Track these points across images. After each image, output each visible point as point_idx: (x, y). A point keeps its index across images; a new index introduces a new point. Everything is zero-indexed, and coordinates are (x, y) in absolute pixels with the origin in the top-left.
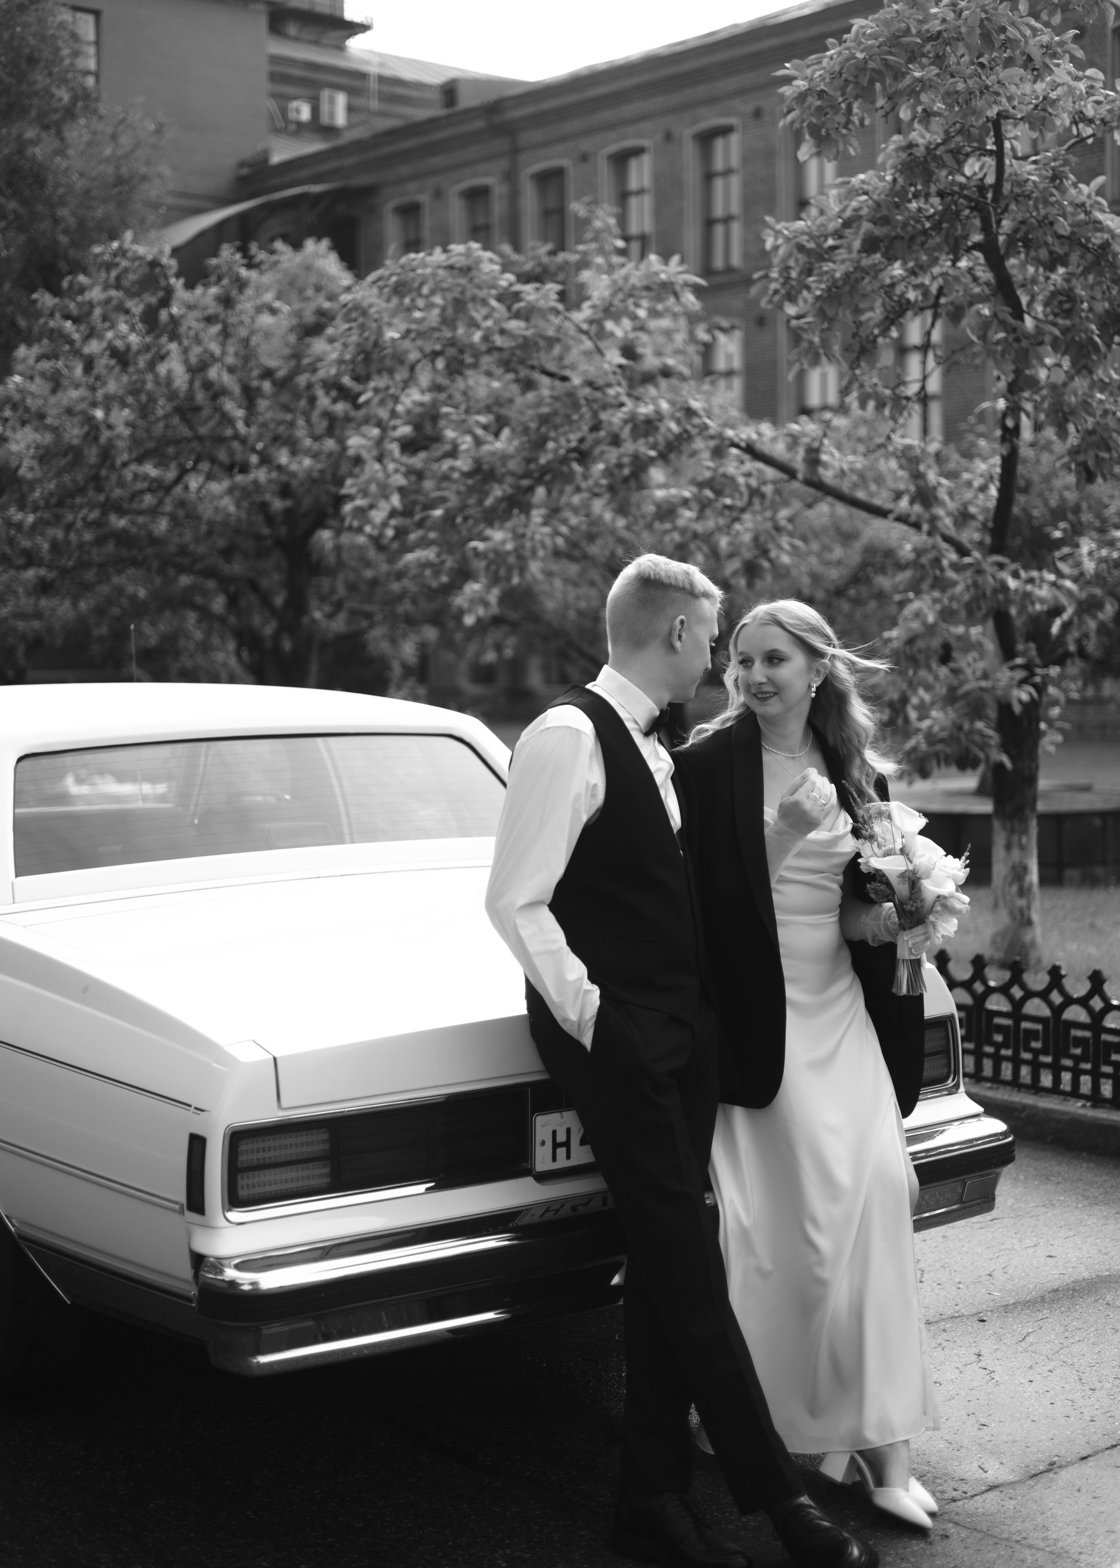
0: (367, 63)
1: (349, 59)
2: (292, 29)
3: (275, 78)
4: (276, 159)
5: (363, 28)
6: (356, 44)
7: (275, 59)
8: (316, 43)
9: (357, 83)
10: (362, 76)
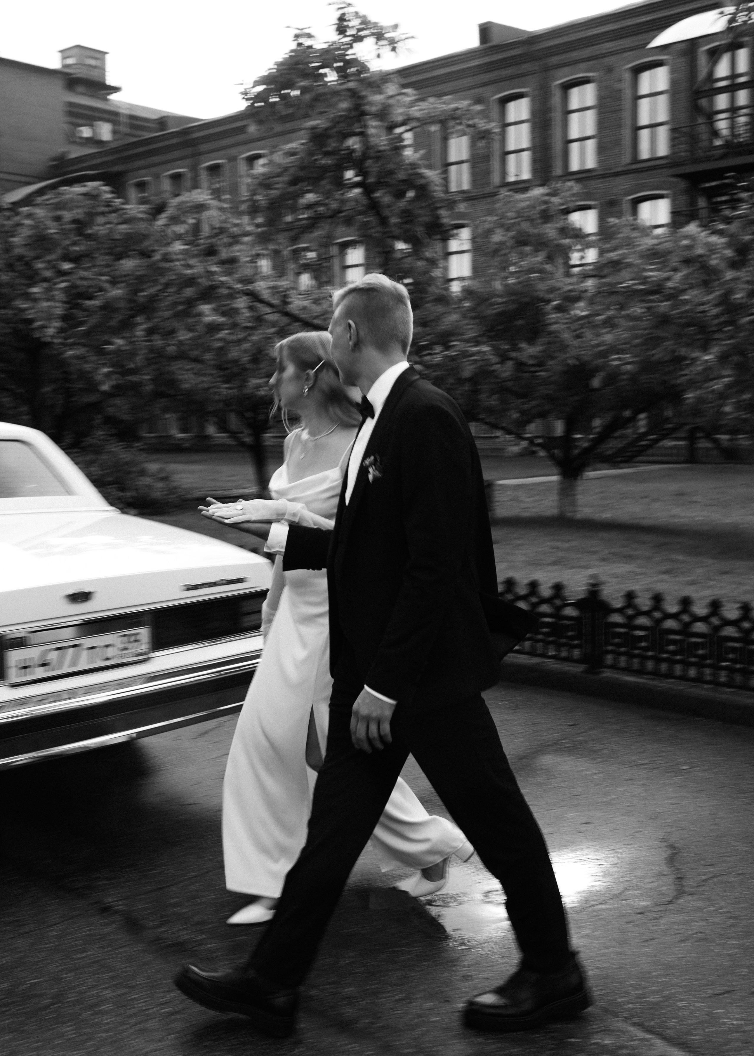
0: (119, 107)
1: (109, 105)
2: (80, 89)
3: (71, 114)
4: (73, 156)
5: (116, 89)
6: (113, 97)
7: (71, 104)
8: (92, 96)
9: (113, 118)
10: (116, 114)
